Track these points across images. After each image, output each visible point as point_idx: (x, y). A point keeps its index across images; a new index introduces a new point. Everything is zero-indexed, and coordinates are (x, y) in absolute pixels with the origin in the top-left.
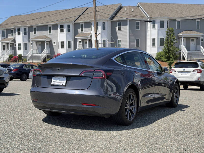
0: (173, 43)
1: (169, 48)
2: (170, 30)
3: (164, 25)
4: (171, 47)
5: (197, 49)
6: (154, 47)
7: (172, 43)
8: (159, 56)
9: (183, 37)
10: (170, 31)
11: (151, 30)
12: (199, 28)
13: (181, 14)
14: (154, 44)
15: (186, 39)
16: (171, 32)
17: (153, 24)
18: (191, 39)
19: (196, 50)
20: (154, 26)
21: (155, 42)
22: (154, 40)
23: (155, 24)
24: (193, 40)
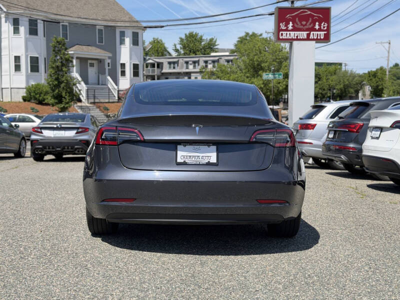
0: (66, 68)
1: (60, 77)
2: (58, 42)
3: (37, 29)
4: (63, 76)
5: (100, 82)
6: (18, 73)
7: (64, 69)
8: (32, 94)
9: (75, 58)
10: (59, 44)
11: (10, 38)
12: (102, 43)
13: (68, 12)
14: (18, 68)
15: (80, 62)
16: (60, 46)
17: (14, 25)
18: (89, 61)
19: (99, 84)
20: (16, 31)
21: (21, 64)
22: (17, 59)
23: (18, 25)
24: (93, 64)
